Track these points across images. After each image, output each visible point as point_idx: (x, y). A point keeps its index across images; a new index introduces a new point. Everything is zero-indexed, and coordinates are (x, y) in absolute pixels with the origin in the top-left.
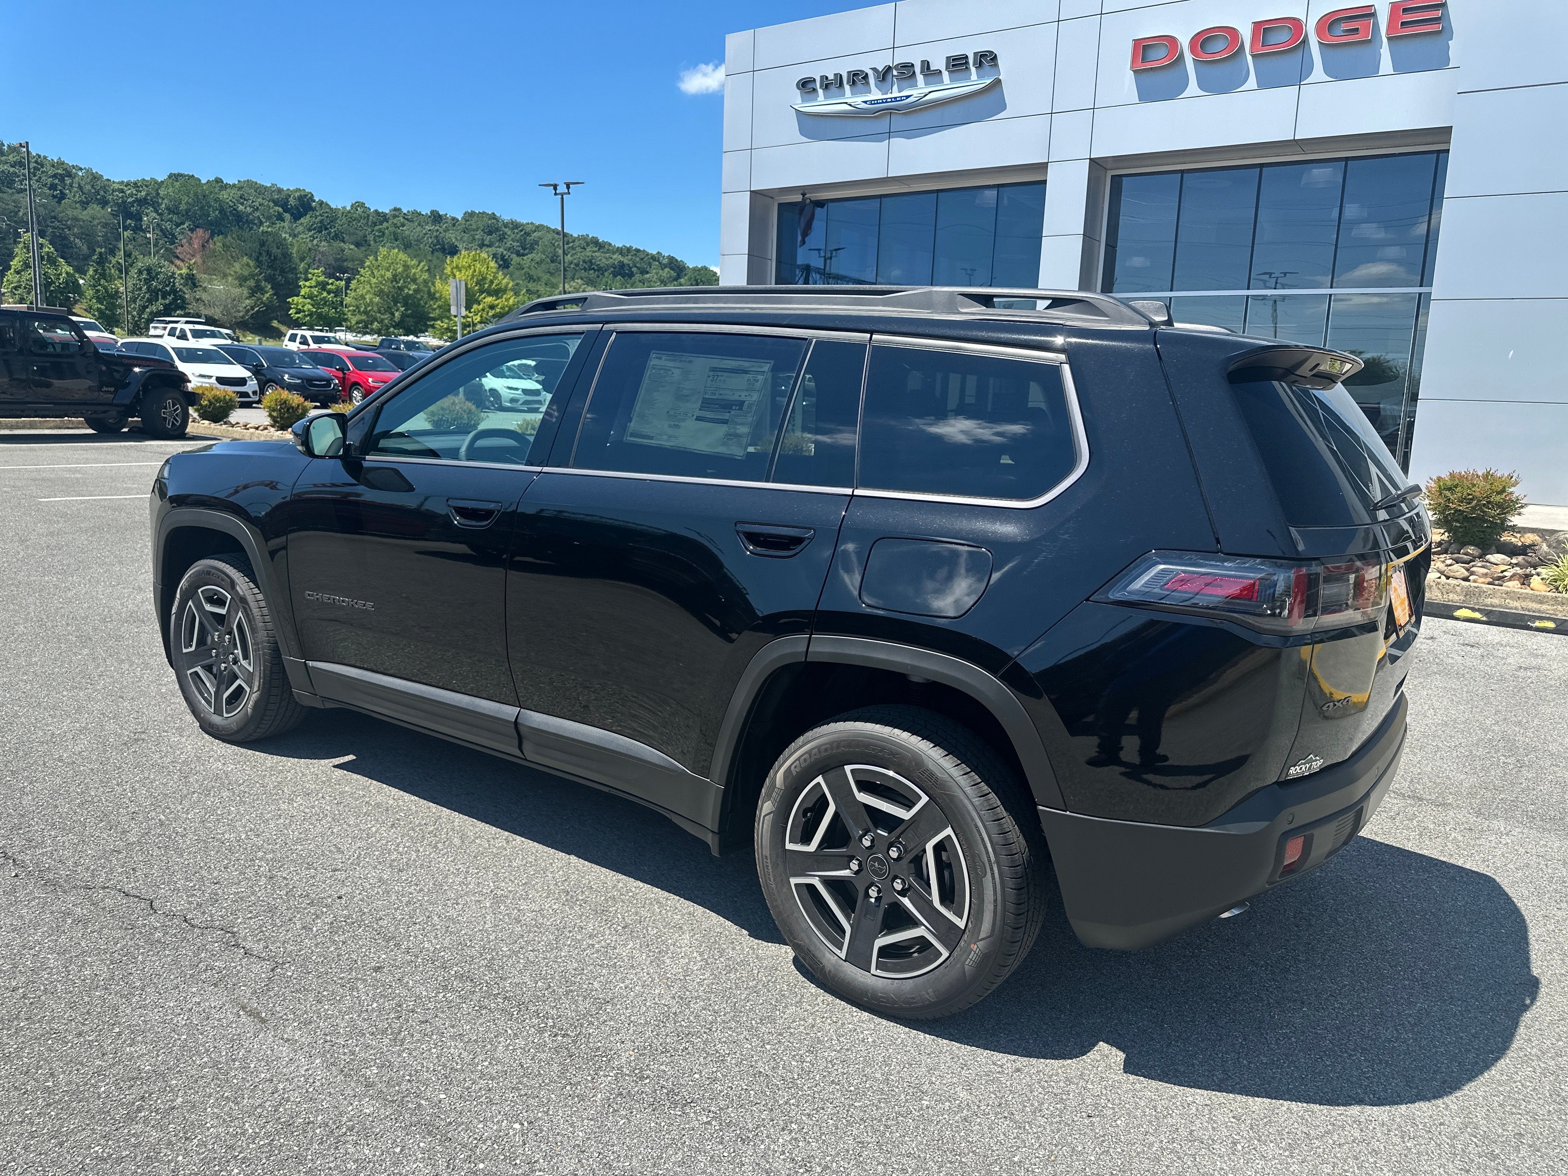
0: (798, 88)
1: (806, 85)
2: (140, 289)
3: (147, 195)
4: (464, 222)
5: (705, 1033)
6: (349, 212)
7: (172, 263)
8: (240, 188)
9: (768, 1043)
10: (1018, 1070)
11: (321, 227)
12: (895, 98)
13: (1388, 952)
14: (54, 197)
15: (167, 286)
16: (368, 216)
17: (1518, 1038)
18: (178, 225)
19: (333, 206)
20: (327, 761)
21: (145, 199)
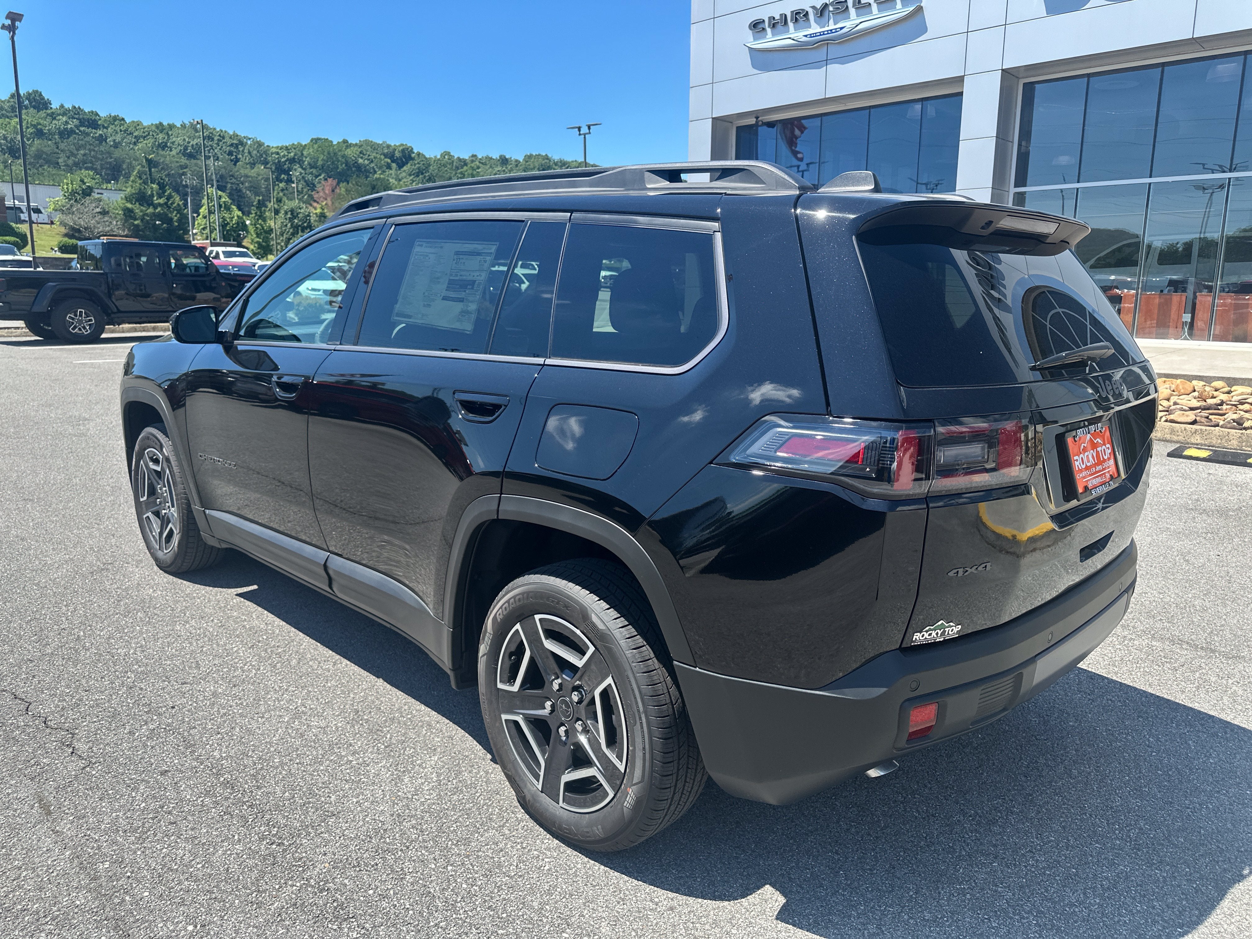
0: (750, 28)
1: (756, 26)
2: (286, 225)
3: (295, 155)
4: (524, 163)
5: (401, 850)
6: (439, 160)
7: (311, 205)
8: (361, 146)
9: (452, 865)
10: (672, 909)
11: (418, 173)
12: (831, 30)
13: (1112, 808)
14: (232, 161)
15: (305, 222)
16: (453, 162)
17: (1218, 911)
18: (317, 177)
19: (428, 156)
20: (233, 590)
21: (294, 158)
